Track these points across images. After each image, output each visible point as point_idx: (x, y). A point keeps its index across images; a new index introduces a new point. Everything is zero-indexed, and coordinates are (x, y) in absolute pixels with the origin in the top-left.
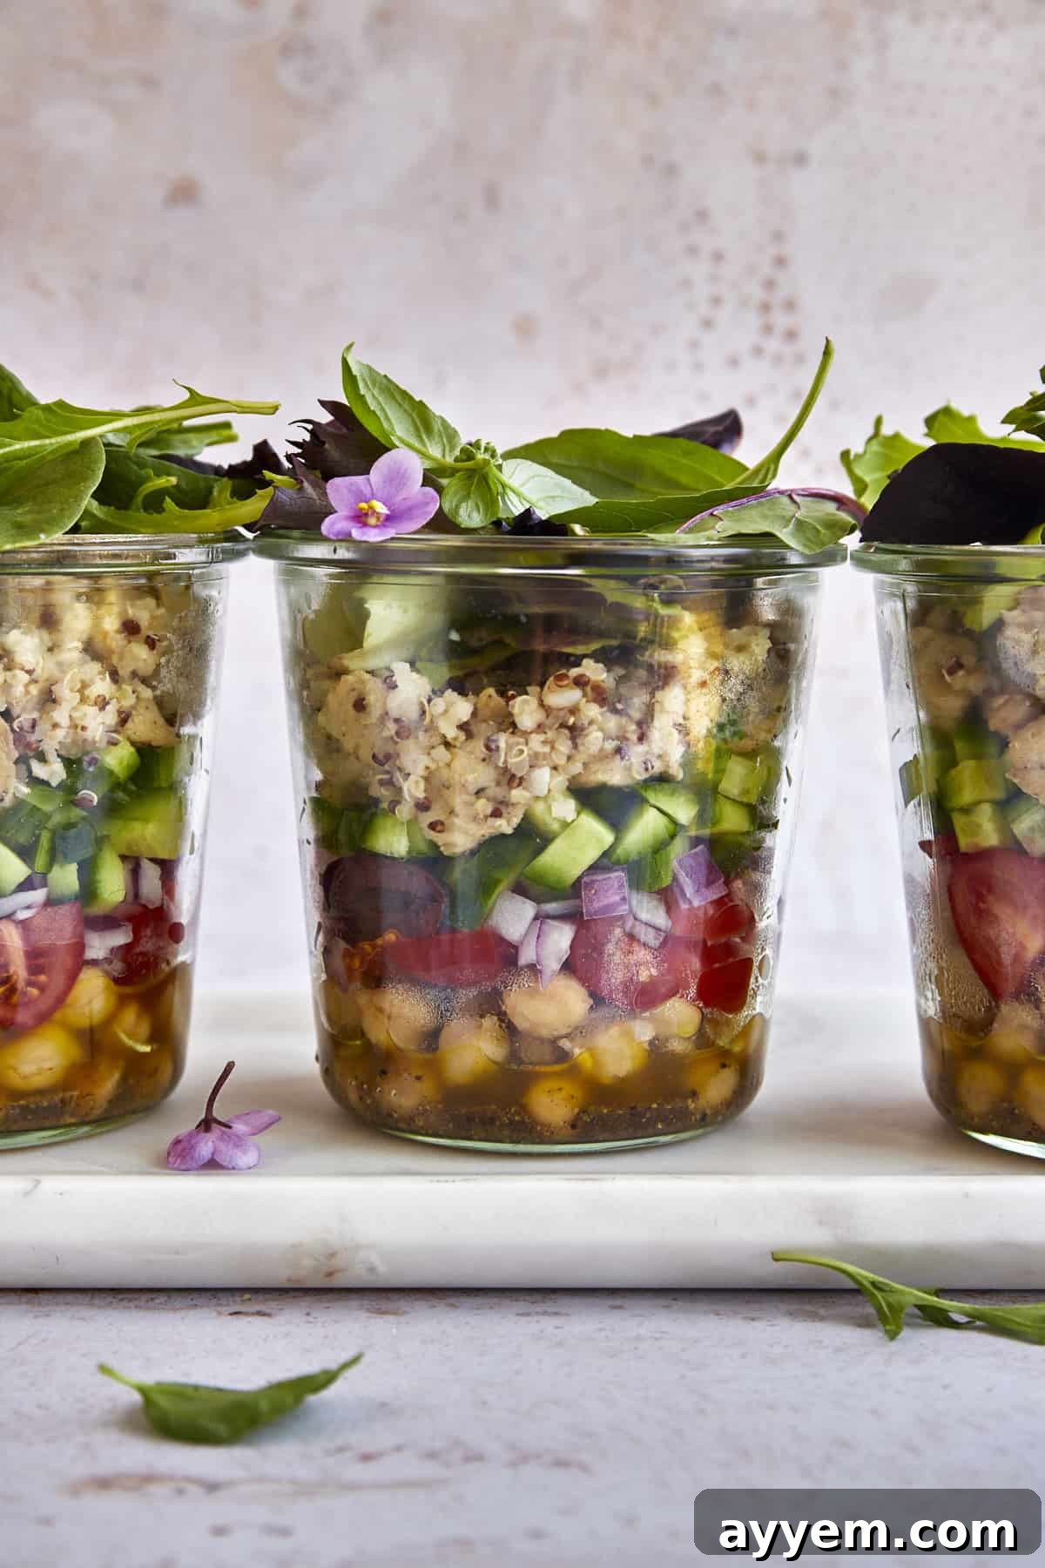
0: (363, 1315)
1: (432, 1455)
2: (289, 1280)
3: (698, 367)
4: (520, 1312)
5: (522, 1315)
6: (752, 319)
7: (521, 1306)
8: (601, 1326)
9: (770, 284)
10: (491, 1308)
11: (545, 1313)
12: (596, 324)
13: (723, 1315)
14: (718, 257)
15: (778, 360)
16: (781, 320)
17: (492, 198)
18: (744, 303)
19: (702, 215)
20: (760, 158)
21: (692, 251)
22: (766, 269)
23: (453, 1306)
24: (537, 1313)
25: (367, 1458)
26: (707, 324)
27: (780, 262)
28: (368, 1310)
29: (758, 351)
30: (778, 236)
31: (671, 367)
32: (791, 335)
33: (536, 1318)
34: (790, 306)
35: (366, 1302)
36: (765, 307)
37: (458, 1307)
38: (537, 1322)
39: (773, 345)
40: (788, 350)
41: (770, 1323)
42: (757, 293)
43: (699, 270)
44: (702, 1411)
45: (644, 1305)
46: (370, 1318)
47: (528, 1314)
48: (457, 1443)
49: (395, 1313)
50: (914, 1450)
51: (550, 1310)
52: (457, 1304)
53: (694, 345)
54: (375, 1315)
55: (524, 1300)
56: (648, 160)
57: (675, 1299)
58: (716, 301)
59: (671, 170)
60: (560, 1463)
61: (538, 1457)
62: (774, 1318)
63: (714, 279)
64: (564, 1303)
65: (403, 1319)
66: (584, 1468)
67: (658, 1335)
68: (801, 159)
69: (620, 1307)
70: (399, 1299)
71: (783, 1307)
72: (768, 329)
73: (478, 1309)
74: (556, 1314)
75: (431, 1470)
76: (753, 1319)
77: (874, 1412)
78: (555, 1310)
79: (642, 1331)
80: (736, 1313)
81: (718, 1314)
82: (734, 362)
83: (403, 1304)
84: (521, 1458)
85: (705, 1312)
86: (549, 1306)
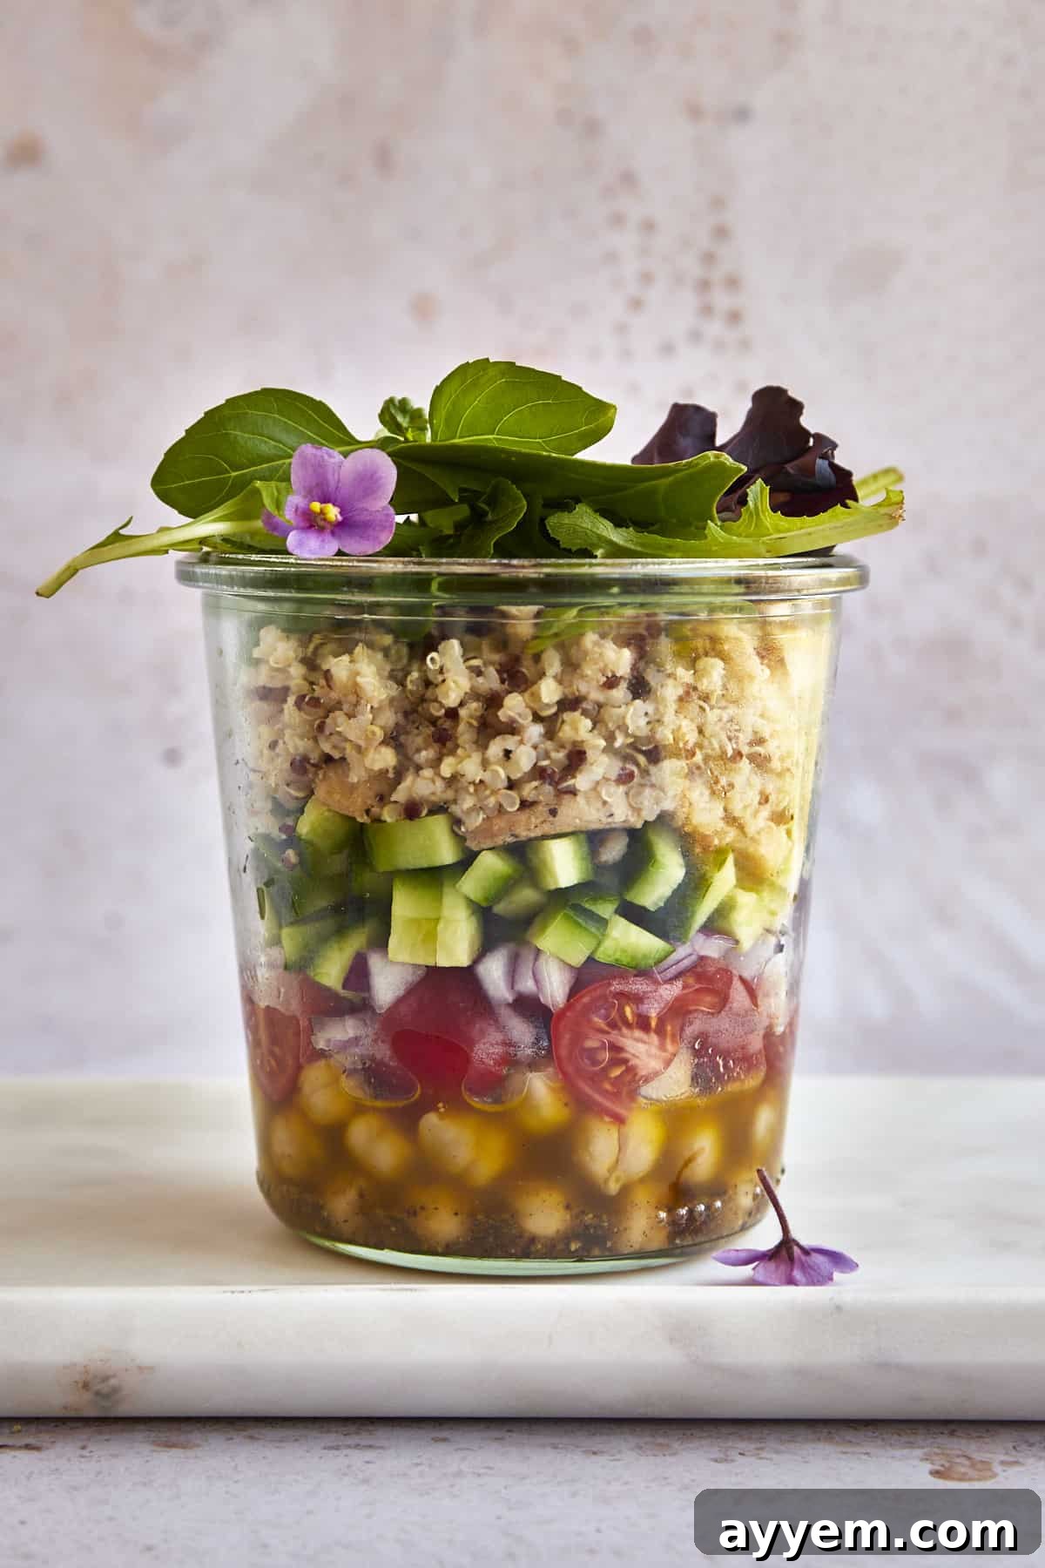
0: (146, 1449)
3: (626, 354)
4: (329, 1444)
5: (330, 1448)
6: (689, 299)
7: (332, 1438)
8: (418, 1461)
9: (709, 258)
10: (296, 1440)
11: (357, 1446)
12: (505, 304)
13: (562, 1448)
14: (649, 226)
15: (719, 346)
16: (722, 300)
17: (384, 159)
18: (679, 280)
19: (628, 179)
20: (695, 112)
21: (618, 220)
22: (704, 240)
23: (251, 1438)
24: (349, 1447)
26: (636, 304)
27: (721, 233)
28: (155, 1443)
29: (695, 336)
30: (718, 203)
31: (595, 354)
32: (734, 318)
33: (346, 1451)
34: (733, 283)
35: (153, 1434)
36: (704, 285)
37: (258, 1439)
38: (346, 1456)
39: (715, 328)
40: (732, 335)
41: (612, 1458)
42: (691, 265)
43: (626, 241)
44: (511, 1556)
45: (472, 1437)
46: (154, 1451)
47: (337, 1448)
49: (183, 1447)
51: (364, 1443)
52: (257, 1436)
53: (621, 329)
54: (159, 1449)
55: (337, 1432)
56: (565, 116)
57: (509, 1431)
58: (647, 278)
59: (592, 128)
63: (644, 252)
64: (381, 1435)
65: (190, 1453)
67: (482, 1471)
68: (742, 115)
69: (445, 1440)
70: (191, 1432)
71: (633, 1440)
72: (707, 310)
73: (281, 1441)
74: (370, 1447)
76: (595, 1453)
78: (371, 1443)
79: (464, 1467)
80: (576, 1447)
81: (556, 1448)
82: (668, 349)
83: (196, 1436)
85: (542, 1446)
86: (364, 1438)
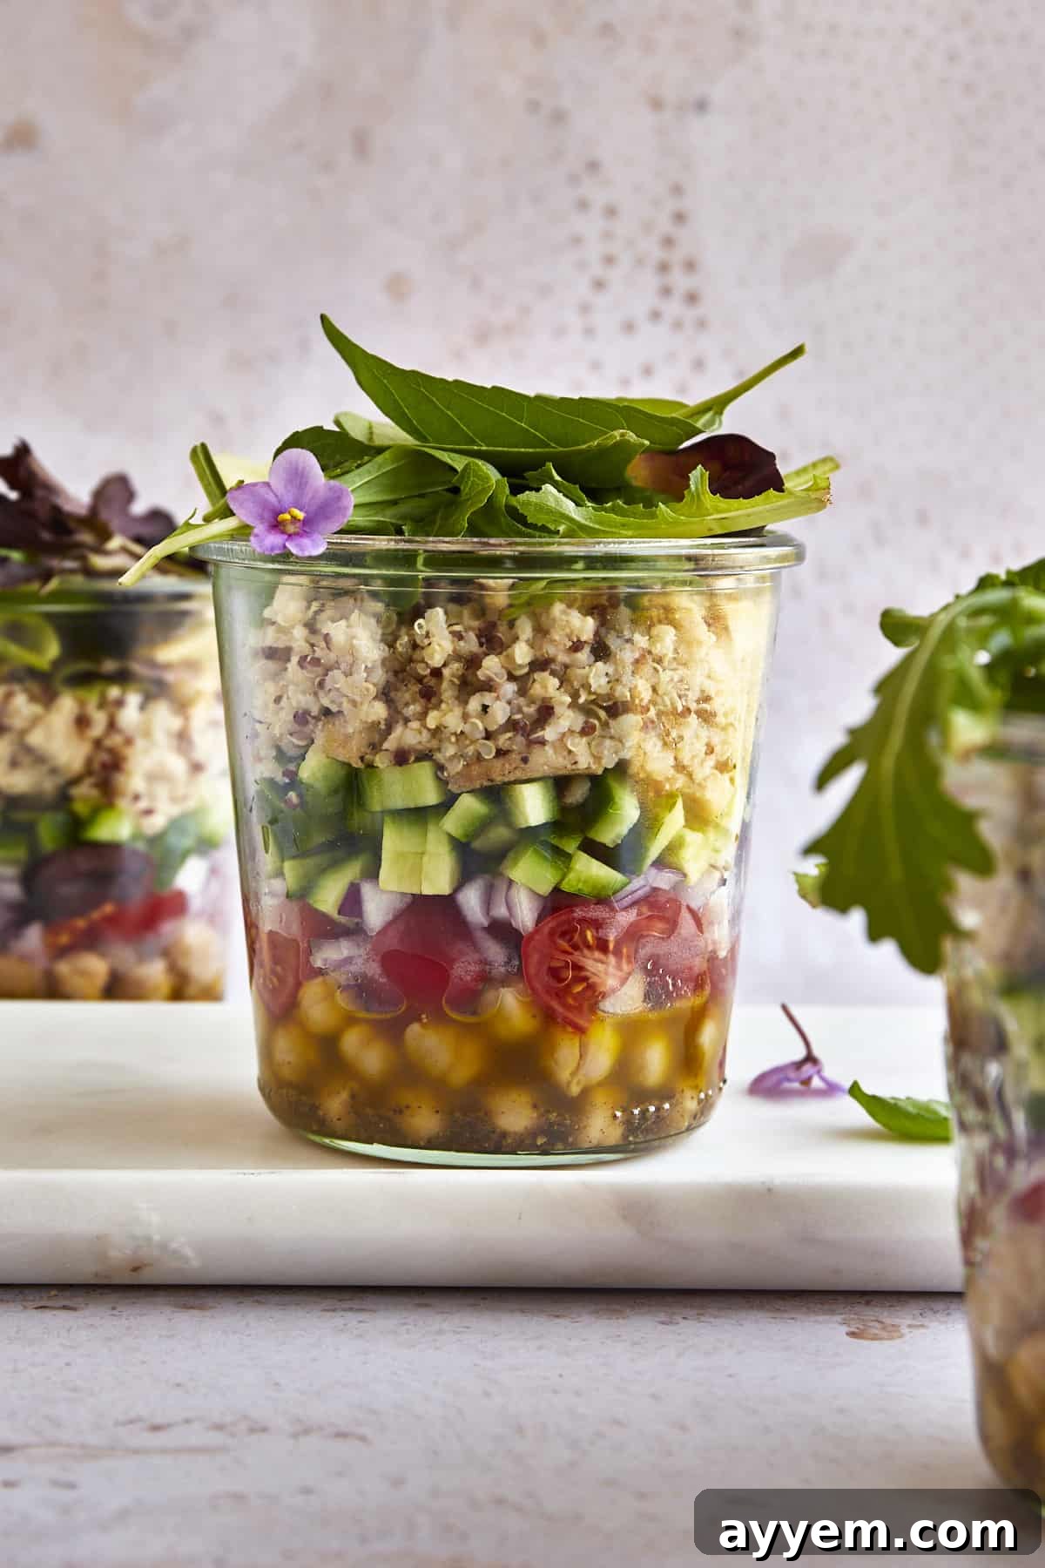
0: (168, 1310)
1: (219, 1427)
2: (96, 1275)
3: (589, 332)
4: (327, 1308)
5: (328, 1310)
6: (649, 281)
7: (329, 1303)
8: (405, 1321)
9: (668, 242)
10: (298, 1304)
11: (351, 1309)
12: (476, 284)
13: (529, 1313)
14: (611, 212)
15: (678, 325)
16: (680, 281)
17: (361, 145)
18: (640, 262)
19: (593, 166)
20: (657, 104)
21: (583, 205)
22: (665, 225)
23: (258, 1302)
24: (344, 1310)
25: (156, 1428)
26: (599, 285)
27: (680, 218)
28: (174, 1306)
29: (656, 315)
30: (677, 190)
31: (560, 332)
32: (692, 298)
33: (341, 1313)
34: (690, 266)
35: (172, 1299)
36: (664, 268)
37: (265, 1303)
38: (342, 1317)
39: (674, 308)
40: (690, 314)
41: (572, 1321)
42: (656, 253)
43: (590, 226)
44: (487, 1394)
45: (450, 1304)
46: (176, 1312)
47: (334, 1310)
48: (245, 1417)
49: (201, 1309)
50: (683, 1428)
51: (357, 1307)
52: (263, 1300)
53: (585, 309)
54: (180, 1310)
55: (333, 1298)
56: (534, 106)
57: (481, 1298)
58: (609, 260)
59: (559, 117)
60: (341, 1435)
61: (321, 1428)
62: (579, 1316)
63: (608, 236)
64: (372, 1301)
65: (208, 1313)
66: (363, 1439)
67: (460, 1329)
68: (701, 106)
69: (427, 1305)
70: (204, 1297)
71: (590, 1306)
72: (666, 292)
73: (284, 1305)
74: (363, 1310)
75: (216, 1438)
76: (557, 1316)
77: (654, 1397)
78: (362, 1307)
79: (444, 1326)
80: (542, 1311)
81: (523, 1312)
82: (629, 327)
83: (210, 1300)
84: (304, 1430)
85: (512, 1311)
86: (356, 1303)
